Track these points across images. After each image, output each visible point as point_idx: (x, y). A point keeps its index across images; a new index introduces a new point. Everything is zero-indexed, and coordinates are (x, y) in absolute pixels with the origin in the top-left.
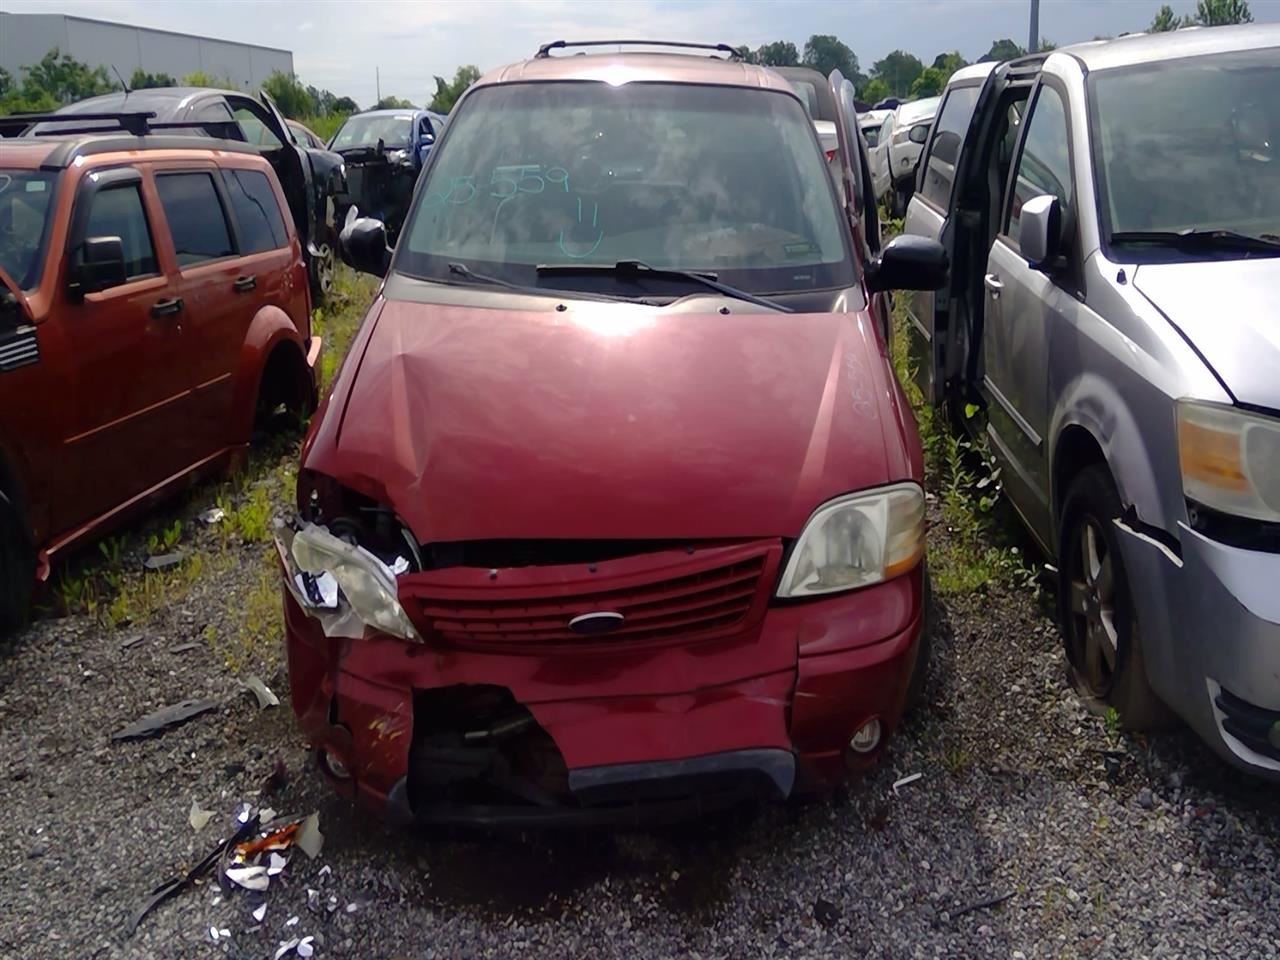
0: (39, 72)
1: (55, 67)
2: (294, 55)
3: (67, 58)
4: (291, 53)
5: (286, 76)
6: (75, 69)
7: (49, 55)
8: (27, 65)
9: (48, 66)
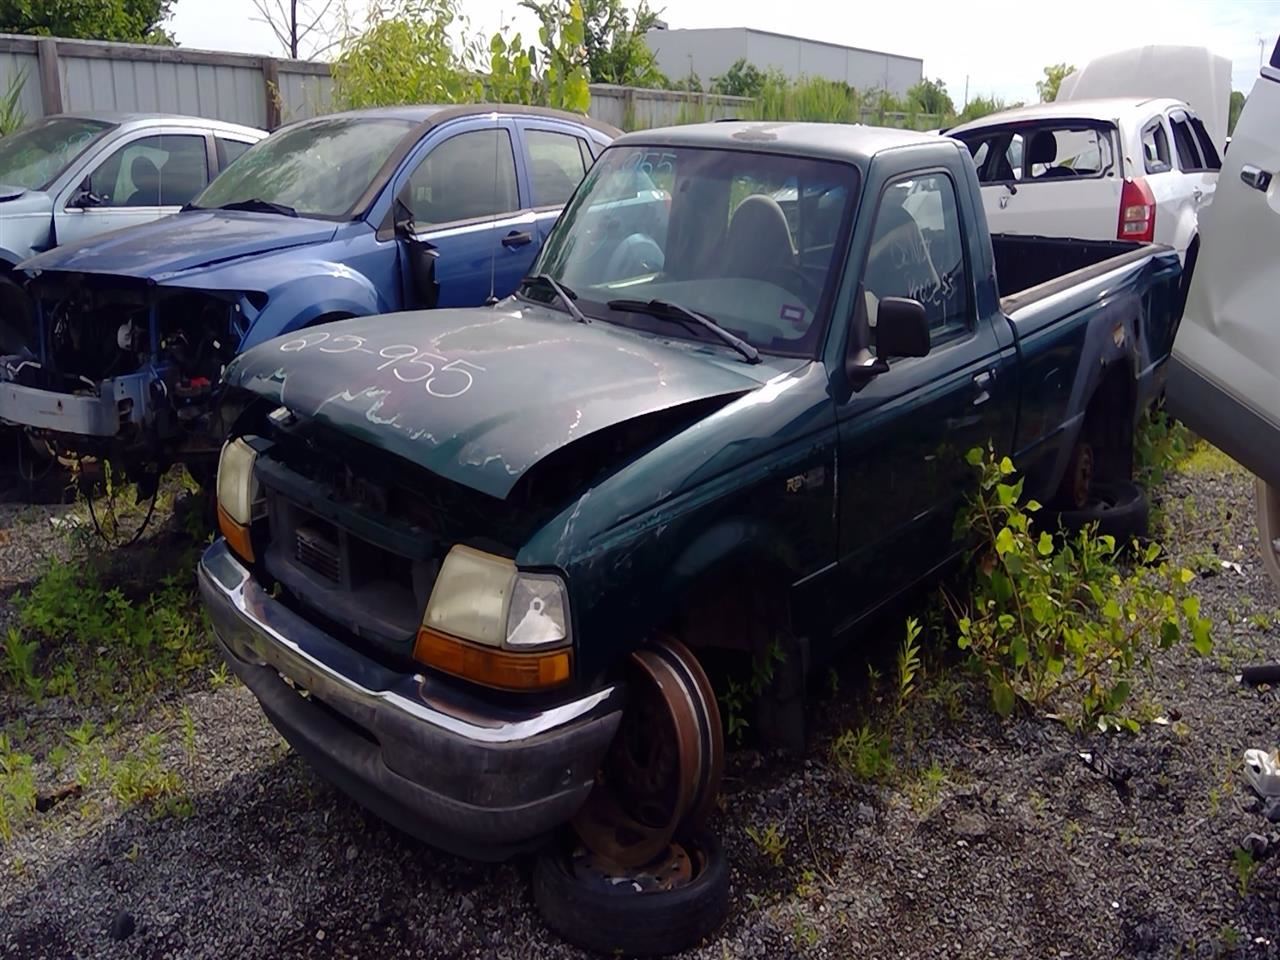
0: (724, 83)
1: (739, 77)
2: (924, 63)
3: (751, 68)
4: (921, 61)
5: (934, 83)
6: (757, 79)
7: (735, 66)
8: (715, 77)
9: (732, 76)
